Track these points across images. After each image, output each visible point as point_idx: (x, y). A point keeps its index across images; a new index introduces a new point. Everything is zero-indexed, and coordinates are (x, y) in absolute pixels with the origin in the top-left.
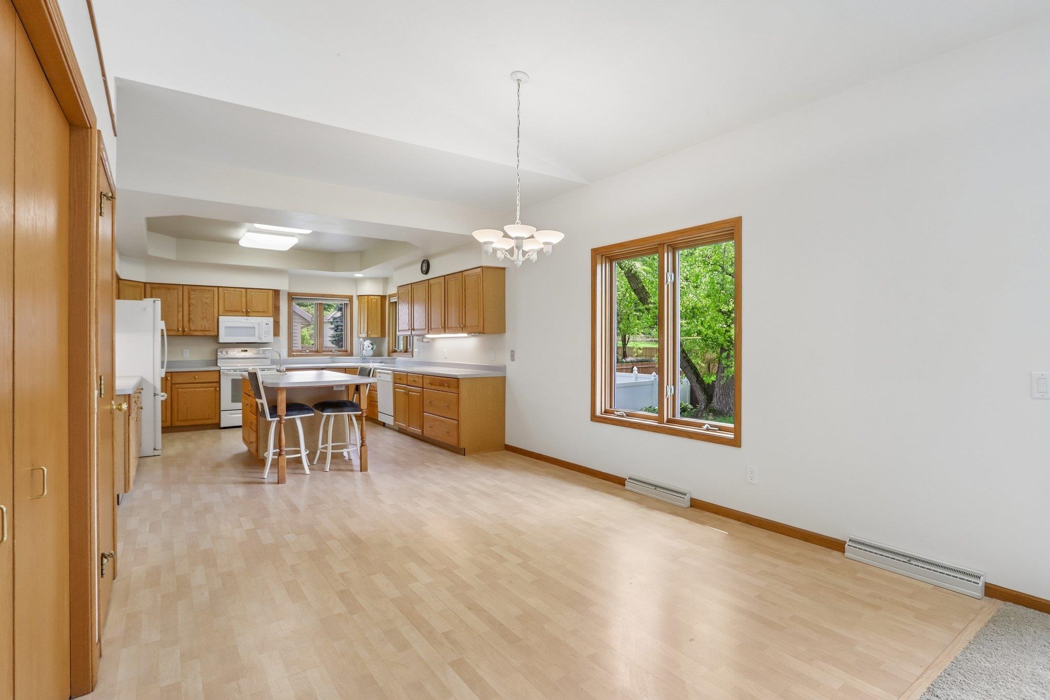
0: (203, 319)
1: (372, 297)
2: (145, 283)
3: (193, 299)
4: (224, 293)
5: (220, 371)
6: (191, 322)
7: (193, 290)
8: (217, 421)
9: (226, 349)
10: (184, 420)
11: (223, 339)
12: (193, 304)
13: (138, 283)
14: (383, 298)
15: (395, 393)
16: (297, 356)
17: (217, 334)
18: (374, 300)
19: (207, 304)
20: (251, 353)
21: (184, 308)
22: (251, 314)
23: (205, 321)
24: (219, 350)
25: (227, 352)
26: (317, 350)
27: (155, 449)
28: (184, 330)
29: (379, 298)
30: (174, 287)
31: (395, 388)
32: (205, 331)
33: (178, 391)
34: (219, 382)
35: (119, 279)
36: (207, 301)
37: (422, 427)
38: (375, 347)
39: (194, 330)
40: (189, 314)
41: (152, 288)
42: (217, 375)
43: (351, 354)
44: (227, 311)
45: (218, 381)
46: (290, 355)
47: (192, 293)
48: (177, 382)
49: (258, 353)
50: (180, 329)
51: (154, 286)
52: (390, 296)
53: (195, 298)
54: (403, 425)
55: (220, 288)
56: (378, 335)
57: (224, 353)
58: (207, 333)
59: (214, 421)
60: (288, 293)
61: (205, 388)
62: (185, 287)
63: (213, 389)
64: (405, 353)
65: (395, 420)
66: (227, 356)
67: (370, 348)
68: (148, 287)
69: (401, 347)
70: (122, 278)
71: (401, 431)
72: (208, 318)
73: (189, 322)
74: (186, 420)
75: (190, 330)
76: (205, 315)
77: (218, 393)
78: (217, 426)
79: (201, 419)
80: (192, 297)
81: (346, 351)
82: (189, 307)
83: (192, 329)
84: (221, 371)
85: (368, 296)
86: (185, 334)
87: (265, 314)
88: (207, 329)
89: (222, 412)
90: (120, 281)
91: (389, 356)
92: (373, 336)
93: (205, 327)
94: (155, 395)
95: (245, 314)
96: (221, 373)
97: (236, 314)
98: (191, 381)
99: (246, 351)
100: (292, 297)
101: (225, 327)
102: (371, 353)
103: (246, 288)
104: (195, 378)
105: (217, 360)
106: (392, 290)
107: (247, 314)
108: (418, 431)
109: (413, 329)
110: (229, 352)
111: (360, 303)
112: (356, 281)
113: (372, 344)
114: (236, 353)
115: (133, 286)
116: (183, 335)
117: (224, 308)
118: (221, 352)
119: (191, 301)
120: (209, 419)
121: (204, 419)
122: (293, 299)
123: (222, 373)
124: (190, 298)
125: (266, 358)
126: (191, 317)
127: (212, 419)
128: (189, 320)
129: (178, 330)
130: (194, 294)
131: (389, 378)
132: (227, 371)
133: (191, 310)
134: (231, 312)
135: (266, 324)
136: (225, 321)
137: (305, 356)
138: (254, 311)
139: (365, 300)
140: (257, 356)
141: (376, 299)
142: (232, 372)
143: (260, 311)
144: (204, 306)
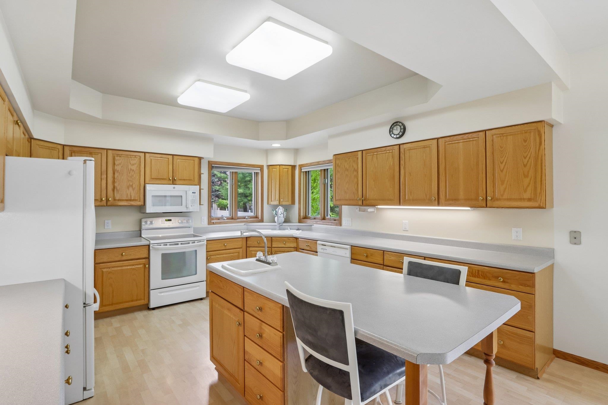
0: (128, 188)
1: (284, 167)
2: (64, 146)
3: (118, 165)
4: (151, 159)
5: (149, 246)
6: (115, 190)
7: (118, 155)
8: (146, 302)
9: (151, 219)
10: (109, 305)
11: (150, 209)
12: (117, 171)
13: (55, 146)
14: (294, 167)
16: (216, 223)
17: (143, 204)
18: (285, 169)
19: (133, 170)
20: (175, 222)
21: (109, 175)
22: (178, 182)
23: (131, 189)
24: (143, 220)
25: (151, 223)
26: (232, 216)
27: (85, 389)
28: (107, 200)
29: (290, 167)
30: (97, 151)
32: (131, 200)
33: (103, 271)
34: (148, 258)
35: (31, 139)
36: (134, 168)
39: (119, 200)
40: (114, 182)
41: (72, 152)
42: (145, 250)
43: (262, 221)
44: (153, 179)
45: (147, 256)
46: (210, 223)
47: (117, 158)
48: (101, 261)
49: (182, 222)
50: (104, 199)
51: (75, 149)
52: (302, 166)
53: (120, 164)
55: (147, 154)
56: (290, 203)
57: (148, 223)
58: (133, 203)
59: (142, 302)
60: (209, 162)
61: (133, 265)
62: (109, 152)
63: (141, 266)
64: (323, 221)
66: (151, 226)
67: (282, 215)
68: (66, 149)
70: (35, 136)
72: (134, 186)
73: (113, 190)
74: (112, 304)
75: (115, 200)
76: (131, 184)
77: (147, 270)
78: (147, 307)
79: (129, 302)
80: (116, 163)
81: (256, 217)
82: (114, 174)
83: (117, 198)
84: (151, 245)
85: (280, 165)
86: (109, 204)
87: (191, 182)
88: (133, 199)
89: (151, 292)
90: (32, 140)
91: (300, 222)
92: (284, 203)
93: (131, 196)
94: (85, 305)
95: (171, 182)
96: (151, 248)
97: (163, 182)
98: (117, 259)
99: (170, 220)
101: (153, 196)
102: (283, 220)
103: (173, 155)
104: (122, 255)
105: (140, 231)
107: (174, 182)
110: (153, 223)
111: (269, 172)
112: (267, 152)
113: (284, 211)
114: (160, 222)
115: (49, 148)
116: (107, 205)
117: (151, 176)
118: (146, 222)
119: (116, 167)
120: (137, 300)
121: (132, 301)
122: (212, 167)
124: (114, 164)
126: (116, 185)
127: (140, 300)
128: (114, 188)
129: (102, 200)
130: (119, 160)
132: (157, 245)
133: (114, 178)
134: (159, 180)
135: (193, 193)
136: (152, 189)
137: (223, 224)
138: (180, 180)
139: (277, 169)
140: (181, 225)
141: (287, 168)
142: (162, 246)
143: (186, 180)
144: (130, 173)
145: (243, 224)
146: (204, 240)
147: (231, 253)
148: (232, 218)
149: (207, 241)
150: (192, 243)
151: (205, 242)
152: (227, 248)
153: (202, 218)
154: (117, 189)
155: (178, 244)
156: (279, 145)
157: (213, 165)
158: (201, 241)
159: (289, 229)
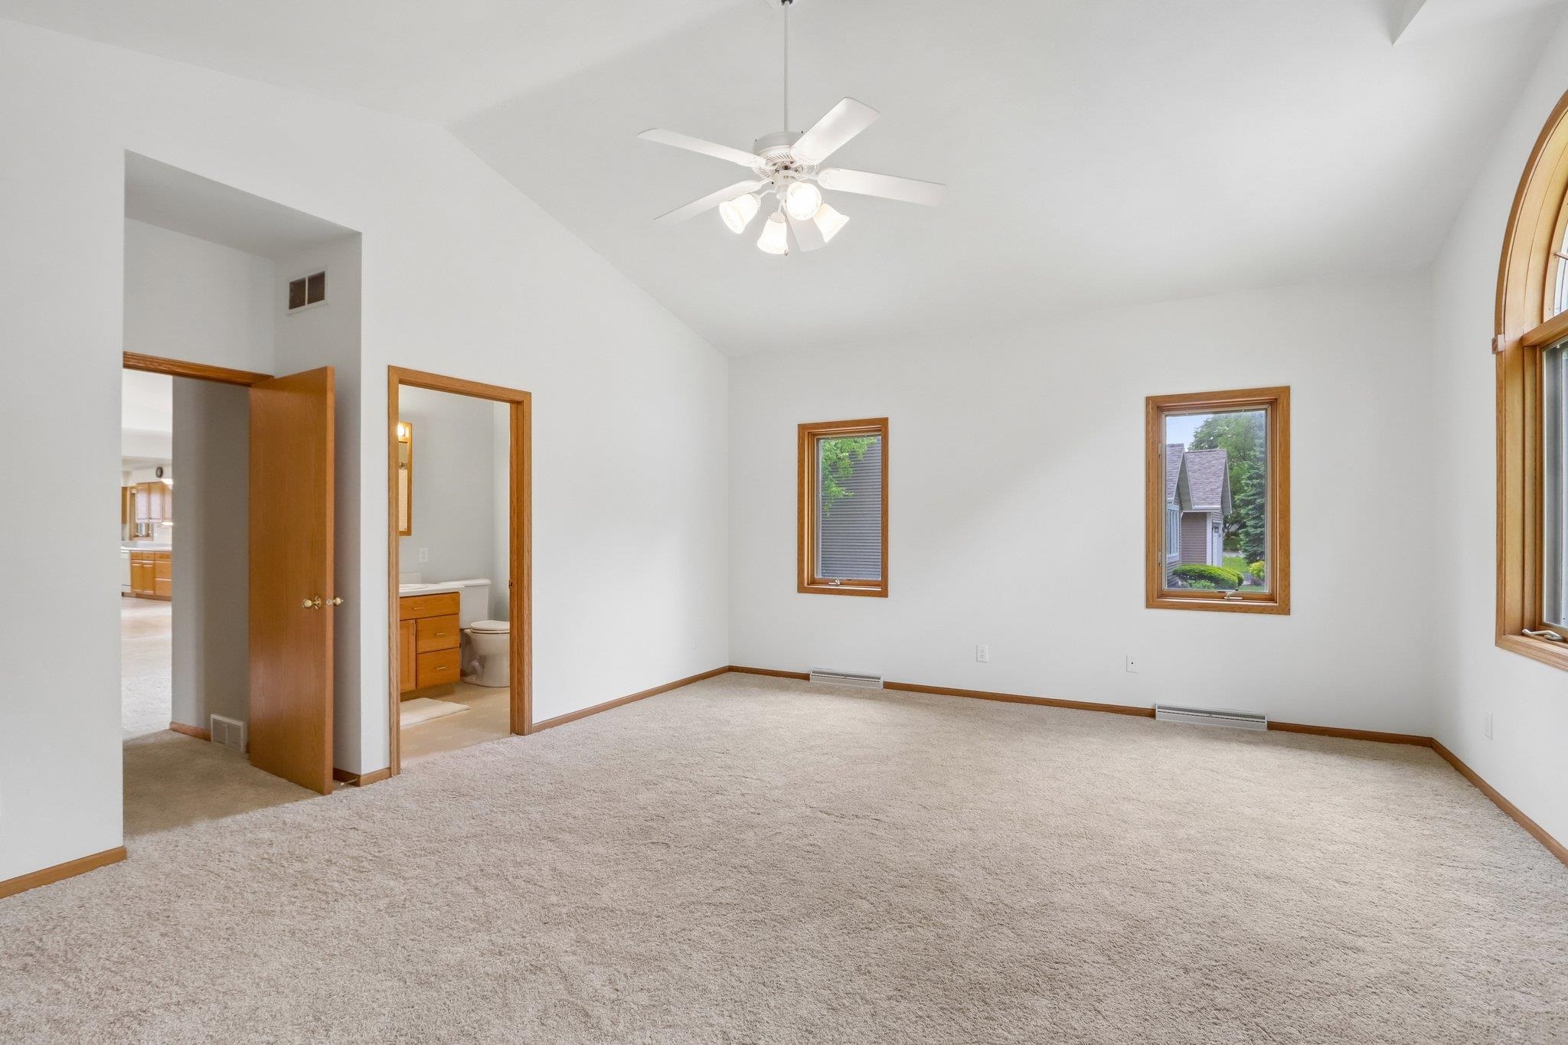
14: (125, 489)
15: (132, 568)
31: (132, 563)
37: (154, 589)
52: (132, 488)
54: (139, 591)
65: (132, 589)
69: (144, 533)
71: (139, 596)
91: (130, 540)
106: (131, 483)
108: (151, 592)
109: (150, 518)
131: (127, 556)
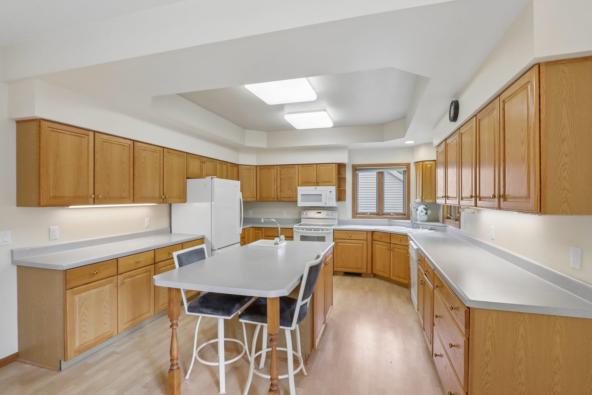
0: (288, 190)
1: (427, 163)
2: (257, 166)
4: (301, 169)
9: (306, 211)
11: (301, 203)
12: (282, 179)
13: (253, 166)
16: (359, 217)
17: (296, 200)
18: (427, 165)
19: (291, 178)
20: (323, 214)
21: (278, 182)
22: (320, 184)
23: (290, 190)
24: (301, 212)
25: (307, 214)
26: (378, 212)
28: (277, 198)
30: (272, 167)
36: (291, 176)
38: (429, 212)
40: (281, 186)
41: (260, 169)
42: (291, 232)
43: (408, 218)
45: (292, 236)
46: (353, 217)
47: (282, 170)
49: (328, 215)
51: (262, 167)
53: (284, 174)
55: (299, 166)
56: (433, 200)
57: (305, 213)
58: (291, 200)
60: (352, 165)
62: (278, 167)
64: (456, 222)
66: (307, 216)
67: (424, 213)
68: (258, 168)
72: (292, 188)
73: (280, 191)
76: (290, 187)
80: (282, 173)
81: (405, 214)
82: (280, 181)
83: (282, 196)
85: (422, 161)
87: (330, 184)
88: (291, 197)
91: (443, 222)
92: (427, 201)
93: (290, 195)
95: (315, 184)
97: (310, 184)
99: (320, 213)
100: (356, 169)
101: (301, 195)
102: (425, 218)
103: (316, 164)
105: (300, 219)
107: (317, 184)
110: (308, 214)
111: (416, 169)
112: (413, 149)
113: (426, 209)
114: (314, 214)
116: (277, 201)
117: (302, 181)
118: (303, 213)
119: (282, 176)
123: (294, 230)
125: (335, 219)
126: (282, 188)
129: (274, 197)
132: (298, 229)
133: (281, 183)
134: (306, 183)
135: (330, 192)
136: (302, 190)
137: (366, 218)
138: (322, 182)
139: (421, 165)
140: (327, 217)
141: (431, 164)
142: (301, 230)
143: (327, 182)
144: (289, 180)
145: (386, 220)
146: (330, 230)
147: (356, 243)
148: (378, 214)
149: (333, 230)
150: (322, 230)
151: (332, 230)
152: (352, 238)
153: (347, 212)
154: (282, 191)
155: (311, 230)
156: (413, 142)
157: (356, 168)
158: (329, 230)
159: (422, 228)
